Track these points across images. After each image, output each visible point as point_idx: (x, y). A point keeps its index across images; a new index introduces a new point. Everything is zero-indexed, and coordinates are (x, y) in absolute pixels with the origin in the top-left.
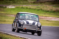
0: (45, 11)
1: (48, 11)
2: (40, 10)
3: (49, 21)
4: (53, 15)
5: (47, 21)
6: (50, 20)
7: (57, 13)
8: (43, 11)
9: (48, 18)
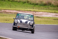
0: (33, 4)
1: (37, 4)
2: (27, 3)
3: (39, 17)
4: (44, 9)
5: (37, 17)
6: (41, 16)
7: (48, 7)
8: (31, 4)
9: (37, 13)
